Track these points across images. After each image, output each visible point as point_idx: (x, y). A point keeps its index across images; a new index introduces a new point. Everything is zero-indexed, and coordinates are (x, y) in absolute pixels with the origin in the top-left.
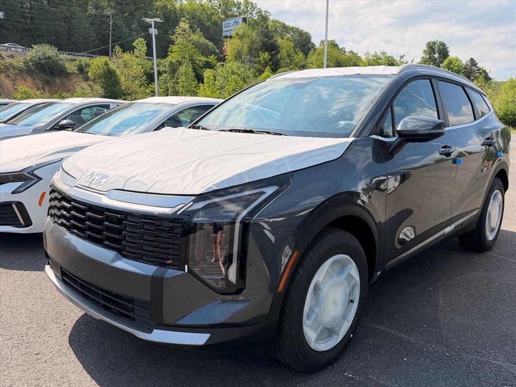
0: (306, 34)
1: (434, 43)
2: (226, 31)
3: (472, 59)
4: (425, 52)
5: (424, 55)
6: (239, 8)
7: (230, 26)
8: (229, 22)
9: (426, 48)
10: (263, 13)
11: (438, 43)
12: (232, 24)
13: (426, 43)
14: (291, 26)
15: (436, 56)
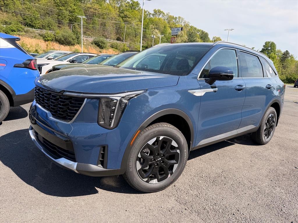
0: (206, 33)
2: (173, 33)
3: (287, 51)
5: (263, 48)
6: (176, 20)
7: (175, 31)
8: (174, 29)
9: (264, 45)
10: (187, 23)
11: (271, 42)
12: (176, 30)
14: (199, 29)
15: (270, 48)
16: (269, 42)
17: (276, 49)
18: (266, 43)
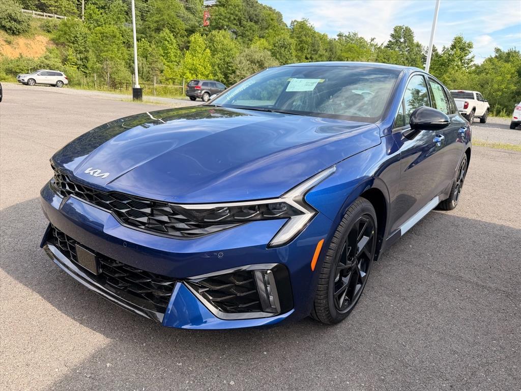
0: (279, 13)
1: (401, 28)
4: (392, 36)
5: (390, 39)
9: (393, 32)
11: (404, 27)
13: (394, 27)
15: (402, 40)
16: (400, 27)
17: (413, 40)
18: (395, 30)
